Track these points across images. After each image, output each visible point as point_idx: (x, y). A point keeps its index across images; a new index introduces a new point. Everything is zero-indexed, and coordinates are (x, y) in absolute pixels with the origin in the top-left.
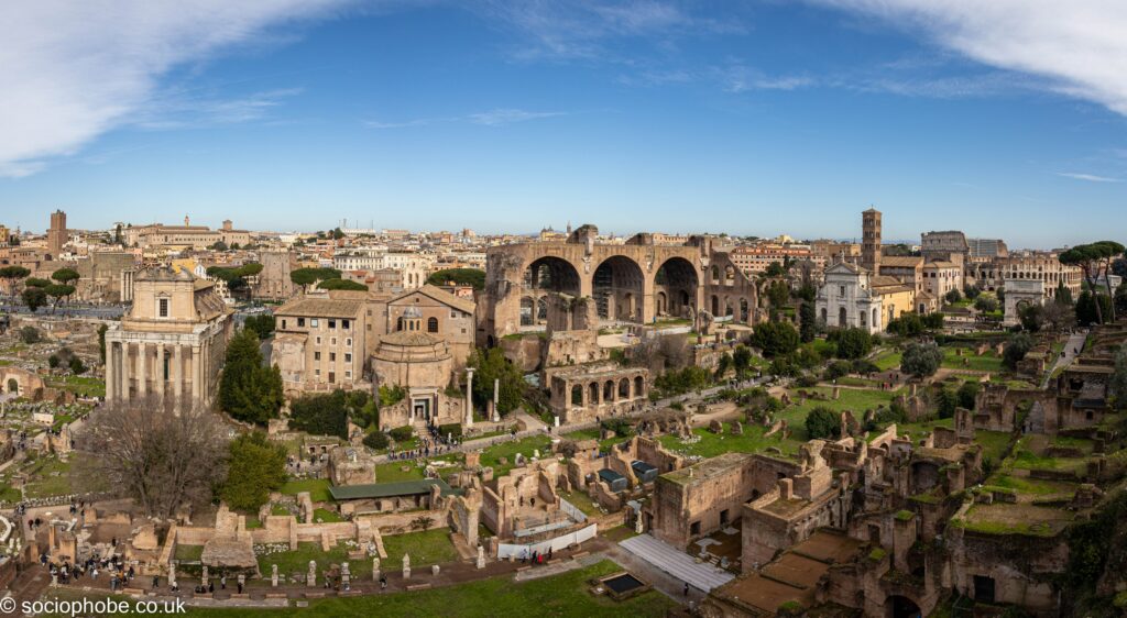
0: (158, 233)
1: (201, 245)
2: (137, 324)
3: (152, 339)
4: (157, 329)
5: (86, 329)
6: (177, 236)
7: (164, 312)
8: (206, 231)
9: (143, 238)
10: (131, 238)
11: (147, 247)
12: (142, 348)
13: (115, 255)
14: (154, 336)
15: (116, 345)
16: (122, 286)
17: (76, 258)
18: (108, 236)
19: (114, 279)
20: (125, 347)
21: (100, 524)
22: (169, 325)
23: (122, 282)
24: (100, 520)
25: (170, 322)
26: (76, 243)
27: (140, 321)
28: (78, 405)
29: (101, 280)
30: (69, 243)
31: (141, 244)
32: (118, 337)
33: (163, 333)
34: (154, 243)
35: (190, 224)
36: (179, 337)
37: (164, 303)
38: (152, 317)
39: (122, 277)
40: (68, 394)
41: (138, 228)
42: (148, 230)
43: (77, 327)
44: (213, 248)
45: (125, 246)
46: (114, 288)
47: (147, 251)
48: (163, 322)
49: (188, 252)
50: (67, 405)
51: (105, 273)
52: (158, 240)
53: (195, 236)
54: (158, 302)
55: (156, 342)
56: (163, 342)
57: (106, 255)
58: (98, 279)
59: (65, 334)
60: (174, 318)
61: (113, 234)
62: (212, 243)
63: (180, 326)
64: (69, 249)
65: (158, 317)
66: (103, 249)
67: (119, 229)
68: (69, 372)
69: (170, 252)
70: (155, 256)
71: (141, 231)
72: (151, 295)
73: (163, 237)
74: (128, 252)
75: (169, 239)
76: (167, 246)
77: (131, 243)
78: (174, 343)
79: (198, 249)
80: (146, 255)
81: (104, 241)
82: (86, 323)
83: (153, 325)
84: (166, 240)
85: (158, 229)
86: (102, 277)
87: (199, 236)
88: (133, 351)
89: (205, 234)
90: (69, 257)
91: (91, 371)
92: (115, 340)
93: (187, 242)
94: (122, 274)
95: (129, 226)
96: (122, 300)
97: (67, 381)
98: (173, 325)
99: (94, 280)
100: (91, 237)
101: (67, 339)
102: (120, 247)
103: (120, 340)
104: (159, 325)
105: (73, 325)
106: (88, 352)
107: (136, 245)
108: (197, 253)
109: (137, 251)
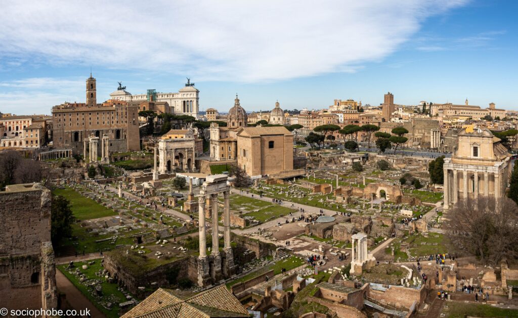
0: (451, 109)
1: (477, 117)
2: (460, 160)
3: (471, 169)
4: (472, 164)
5: (415, 163)
6: (462, 111)
7: (476, 154)
8: (477, 109)
9: (442, 111)
10: (434, 111)
11: (444, 116)
12: (465, 174)
13: (426, 121)
14: (472, 167)
15: (449, 171)
16: (432, 139)
17: (402, 121)
18: (419, 109)
19: (426, 134)
20: (455, 173)
21: (459, 270)
22: (479, 162)
23: (432, 137)
24: (459, 267)
25: (480, 160)
26: (400, 112)
27: (462, 159)
28: (424, 206)
29: (418, 135)
30: (396, 112)
31: (440, 115)
32: (451, 167)
33: (477, 166)
34: (448, 114)
35: (468, 105)
36: (487, 168)
37: (475, 150)
38: (469, 157)
39: (432, 134)
40: (416, 200)
41: (438, 105)
42: (444, 107)
43: (410, 162)
44: (484, 119)
45: (431, 116)
46: (426, 140)
47: (445, 119)
48: (475, 159)
49: (470, 121)
50: (417, 206)
51: (420, 131)
52: (451, 113)
53: (473, 112)
54: (472, 149)
55: (474, 170)
56: (477, 171)
57: (421, 120)
58: (416, 135)
59: (403, 166)
60: (481, 158)
61: (421, 108)
62: (483, 116)
63: (485, 162)
64: (396, 115)
65: (472, 157)
66: (418, 116)
67: (425, 105)
68: (413, 187)
69: (458, 120)
70: (450, 122)
71: (440, 107)
72: (468, 144)
73: (454, 111)
74: (434, 119)
75: (458, 113)
76: (457, 117)
77: (434, 114)
78: (484, 171)
79: (476, 119)
80: (444, 121)
81: (415, 112)
82: (415, 160)
83: (469, 161)
84: (456, 113)
85: (450, 106)
86: (419, 133)
87: (476, 112)
88: (460, 175)
89: (479, 110)
90: (397, 120)
91: (426, 187)
92: (449, 168)
93: (469, 115)
94: (432, 132)
95: (431, 104)
96: (432, 147)
97: (413, 192)
98: (481, 162)
99: (413, 135)
100: (407, 109)
101: (404, 168)
102: (428, 116)
103: (452, 169)
104: (473, 161)
105: (407, 160)
106: (420, 177)
107: (437, 115)
108: (475, 122)
109: (439, 119)
